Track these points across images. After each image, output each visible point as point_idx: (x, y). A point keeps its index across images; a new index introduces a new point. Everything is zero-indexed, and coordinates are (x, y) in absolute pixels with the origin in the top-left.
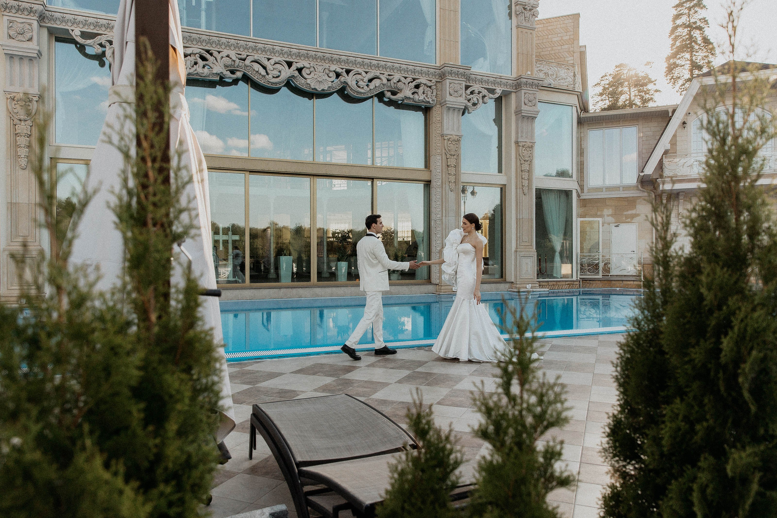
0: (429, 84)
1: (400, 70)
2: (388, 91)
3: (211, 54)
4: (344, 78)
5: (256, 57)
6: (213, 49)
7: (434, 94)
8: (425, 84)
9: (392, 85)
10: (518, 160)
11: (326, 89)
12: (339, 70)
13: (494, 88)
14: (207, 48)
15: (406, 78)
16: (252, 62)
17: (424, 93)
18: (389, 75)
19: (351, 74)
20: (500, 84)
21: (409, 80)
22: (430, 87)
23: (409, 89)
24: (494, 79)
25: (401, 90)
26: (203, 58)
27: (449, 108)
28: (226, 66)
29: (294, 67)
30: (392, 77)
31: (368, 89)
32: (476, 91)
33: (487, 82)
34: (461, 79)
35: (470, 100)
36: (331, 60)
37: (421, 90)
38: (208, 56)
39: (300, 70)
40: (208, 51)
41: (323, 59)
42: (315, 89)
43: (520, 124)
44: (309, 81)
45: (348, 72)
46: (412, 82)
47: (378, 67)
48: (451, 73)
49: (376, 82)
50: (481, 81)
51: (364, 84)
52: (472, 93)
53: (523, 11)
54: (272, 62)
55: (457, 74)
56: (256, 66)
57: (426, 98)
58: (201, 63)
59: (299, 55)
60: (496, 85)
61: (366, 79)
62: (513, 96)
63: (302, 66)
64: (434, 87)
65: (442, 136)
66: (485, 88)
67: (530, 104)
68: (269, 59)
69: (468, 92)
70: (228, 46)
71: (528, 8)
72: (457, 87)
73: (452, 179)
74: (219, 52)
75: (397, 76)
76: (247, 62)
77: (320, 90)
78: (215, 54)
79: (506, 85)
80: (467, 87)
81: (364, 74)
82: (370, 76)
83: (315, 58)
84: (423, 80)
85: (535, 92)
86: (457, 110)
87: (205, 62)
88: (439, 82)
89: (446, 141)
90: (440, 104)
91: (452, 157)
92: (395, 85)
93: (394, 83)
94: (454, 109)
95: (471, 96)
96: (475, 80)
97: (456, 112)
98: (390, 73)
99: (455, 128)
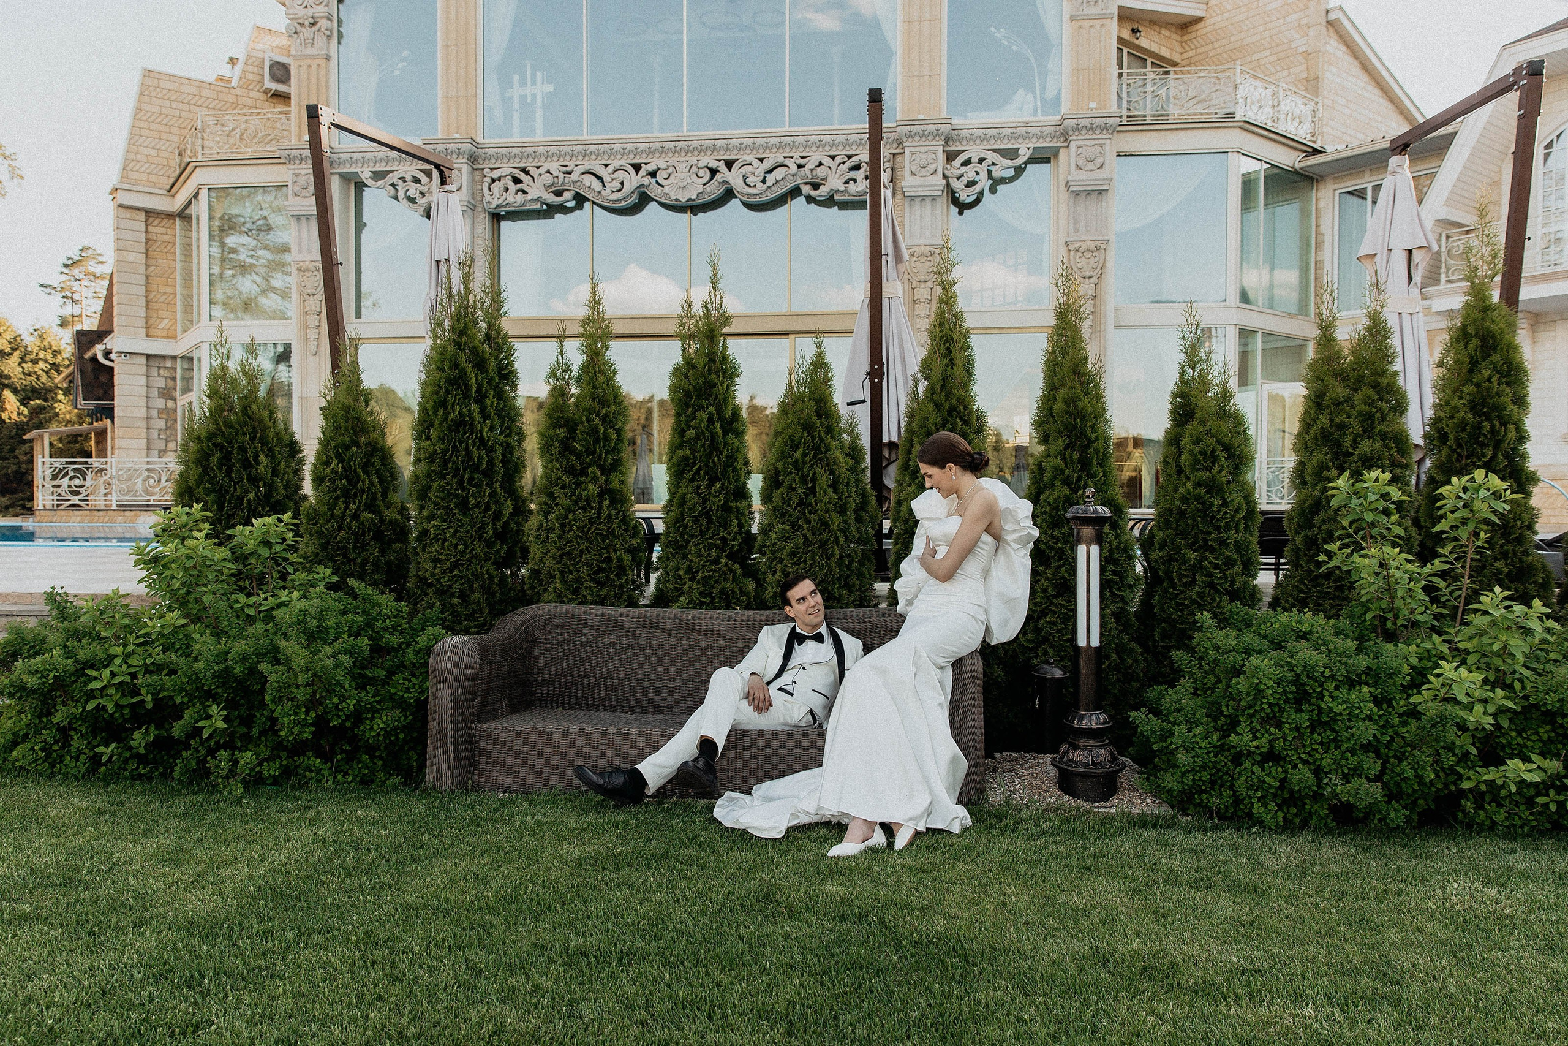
1: (820, 145)
2: (806, 184)
3: (527, 173)
4: (724, 174)
5: (587, 167)
6: (529, 164)
9: (809, 173)
11: (694, 197)
12: (714, 164)
13: (1016, 146)
14: (522, 165)
15: (833, 158)
16: (583, 173)
17: (866, 178)
18: (802, 158)
19: (735, 167)
20: (1026, 137)
21: (838, 160)
23: (838, 175)
25: (825, 179)
26: (517, 181)
27: (912, 199)
28: (546, 187)
29: (642, 172)
30: (805, 160)
31: (765, 187)
32: (975, 160)
33: (999, 138)
34: (934, 143)
35: (962, 176)
36: (702, 150)
37: (860, 174)
38: (522, 176)
39: (653, 174)
40: (524, 171)
41: (688, 151)
42: (677, 200)
43: (1073, 209)
44: (666, 190)
45: (729, 164)
46: (844, 163)
47: (781, 146)
48: (912, 135)
49: (779, 173)
50: (985, 139)
51: (755, 179)
52: (967, 162)
54: (610, 169)
55: (923, 135)
56: (588, 180)
58: (513, 187)
59: (650, 152)
60: (1018, 141)
61: (760, 172)
62: (1062, 153)
63: (655, 168)
64: (887, 165)
65: (905, 248)
66: (994, 150)
67: (1090, 166)
68: (606, 166)
69: (957, 162)
70: (548, 157)
72: (924, 159)
74: (538, 168)
75: (815, 157)
76: (575, 176)
77: (684, 200)
78: (533, 171)
79: (1041, 136)
80: (951, 157)
81: (756, 163)
82: (767, 165)
83: (675, 151)
84: (864, 156)
85: (1101, 142)
86: (928, 200)
87: (519, 186)
88: (900, 154)
89: (908, 258)
90: (902, 192)
91: (922, 285)
92: (814, 173)
93: (812, 170)
94: (923, 199)
95: (964, 169)
96: (972, 139)
97: (928, 203)
98: (803, 154)
99: (928, 233)
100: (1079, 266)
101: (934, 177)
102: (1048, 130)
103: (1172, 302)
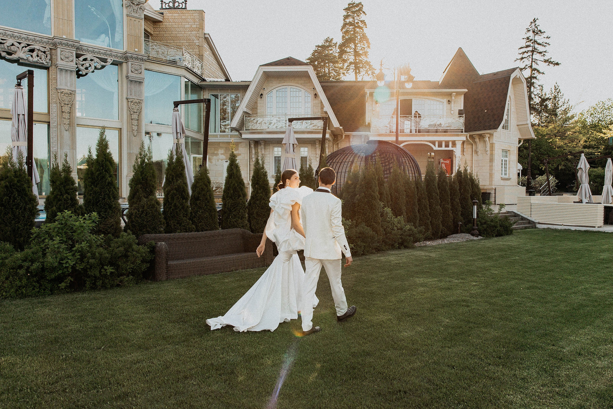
0: (43, 49)
1: (12, 36)
2: (3, 51)
7: (49, 57)
8: (39, 50)
9: (6, 47)
10: (128, 111)
13: (106, 58)
15: (20, 43)
17: (38, 56)
20: (111, 55)
21: (22, 45)
22: (44, 52)
23: (22, 52)
24: (105, 52)
25: (16, 52)
27: (61, 70)
30: (5, 41)
32: (89, 59)
33: (99, 53)
34: (71, 49)
35: (83, 65)
37: (35, 54)
43: (129, 86)
46: (26, 47)
48: (61, 44)
50: (93, 52)
52: (85, 60)
53: (131, 4)
55: (67, 45)
57: (40, 60)
60: (108, 56)
62: (124, 65)
64: (47, 53)
65: (57, 89)
66: (97, 57)
67: (136, 72)
69: (81, 58)
71: (136, 3)
72: (67, 54)
73: (67, 122)
75: (9, 42)
79: (116, 56)
80: (78, 56)
84: (36, 46)
85: (141, 64)
86: (69, 71)
88: (54, 49)
89: (59, 93)
90: (55, 66)
91: (66, 106)
92: (9, 48)
93: (8, 46)
94: (67, 71)
95: (84, 62)
96: (88, 51)
97: (69, 73)
98: (3, 38)
99: (69, 84)
100: (132, 108)
101: (71, 63)
102: (119, 55)
103: (163, 124)
